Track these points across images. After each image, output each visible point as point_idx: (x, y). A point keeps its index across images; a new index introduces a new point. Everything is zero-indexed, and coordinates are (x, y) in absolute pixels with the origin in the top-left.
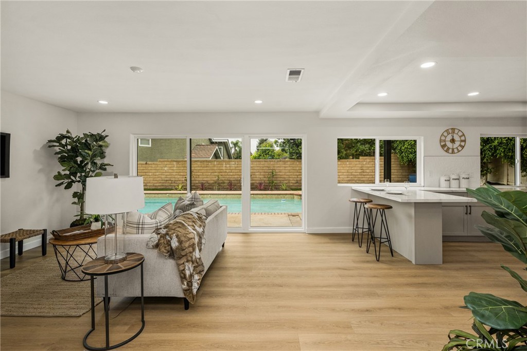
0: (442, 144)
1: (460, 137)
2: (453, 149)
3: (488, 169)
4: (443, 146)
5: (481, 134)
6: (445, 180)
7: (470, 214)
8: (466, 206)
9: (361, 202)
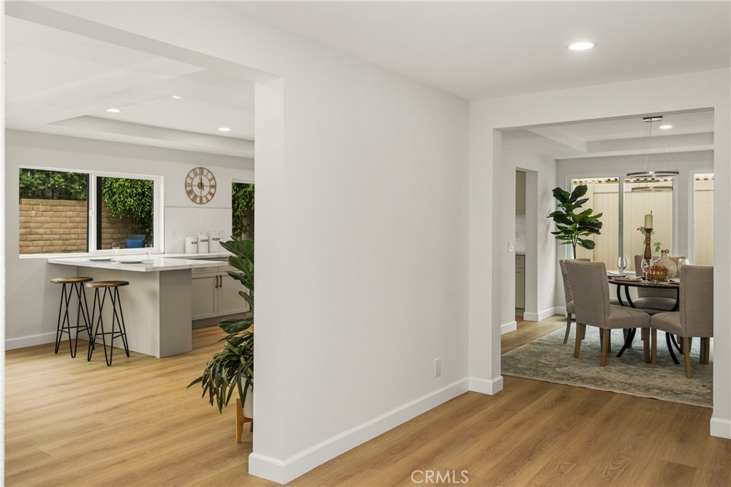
0: (189, 189)
1: (210, 180)
2: (201, 198)
3: (242, 226)
4: (189, 193)
5: (233, 179)
6: (192, 243)
7: (221, 286)
8: (217, 277)
9: (72, 282)
